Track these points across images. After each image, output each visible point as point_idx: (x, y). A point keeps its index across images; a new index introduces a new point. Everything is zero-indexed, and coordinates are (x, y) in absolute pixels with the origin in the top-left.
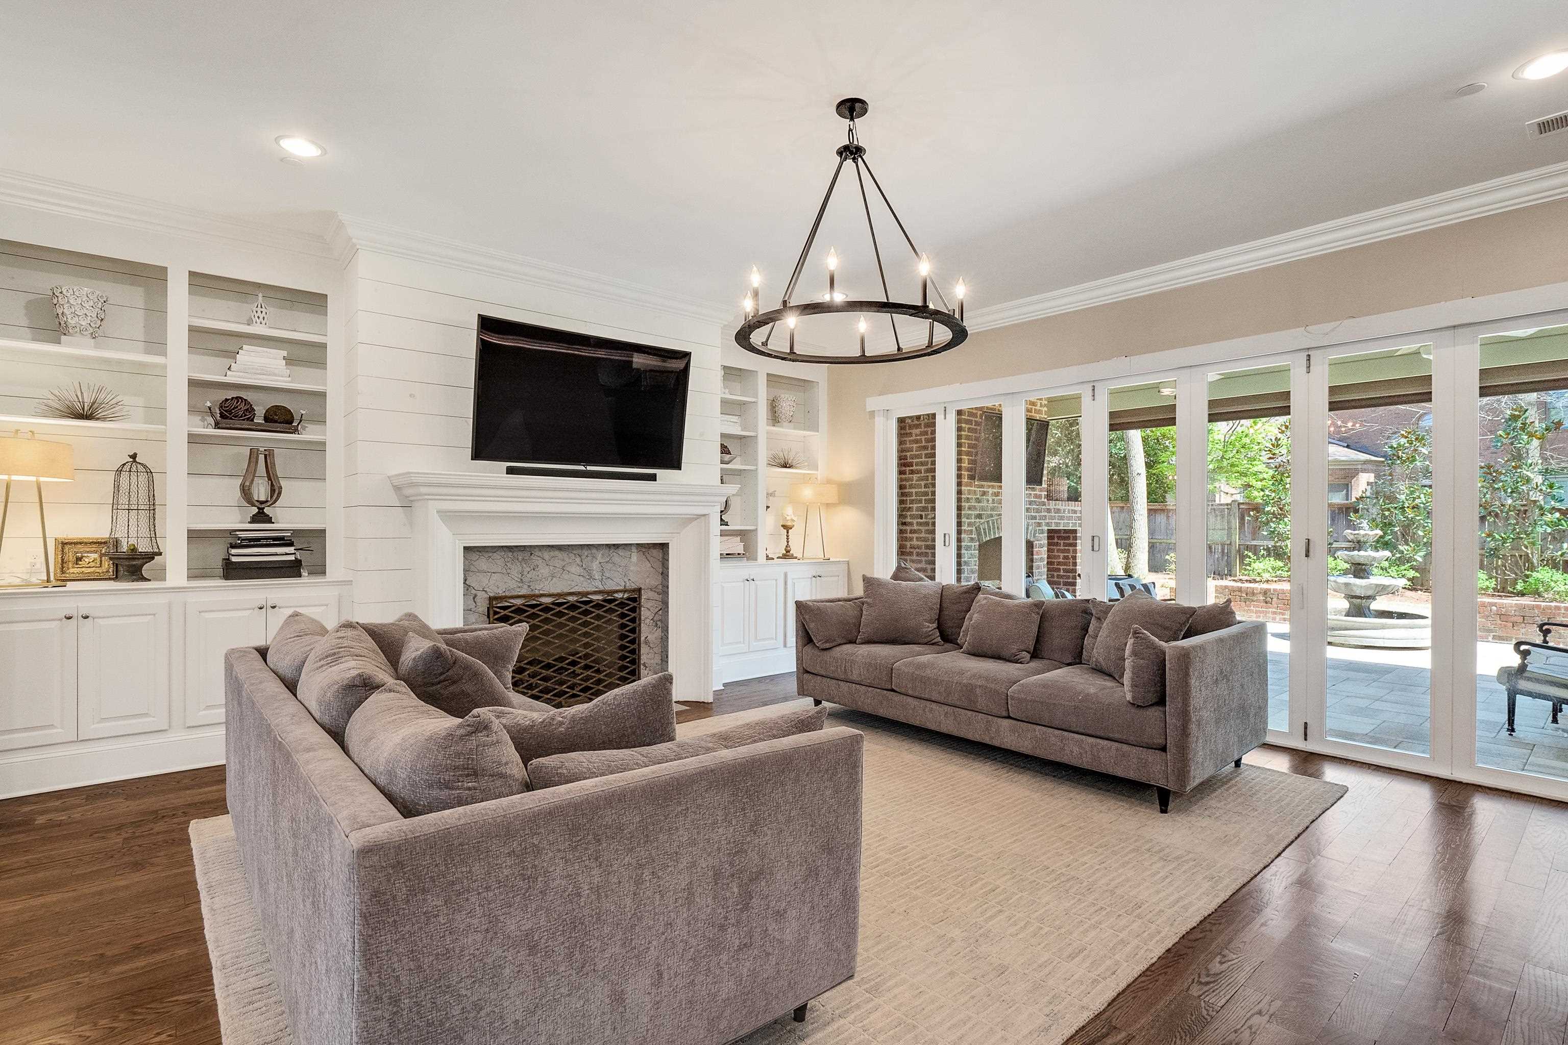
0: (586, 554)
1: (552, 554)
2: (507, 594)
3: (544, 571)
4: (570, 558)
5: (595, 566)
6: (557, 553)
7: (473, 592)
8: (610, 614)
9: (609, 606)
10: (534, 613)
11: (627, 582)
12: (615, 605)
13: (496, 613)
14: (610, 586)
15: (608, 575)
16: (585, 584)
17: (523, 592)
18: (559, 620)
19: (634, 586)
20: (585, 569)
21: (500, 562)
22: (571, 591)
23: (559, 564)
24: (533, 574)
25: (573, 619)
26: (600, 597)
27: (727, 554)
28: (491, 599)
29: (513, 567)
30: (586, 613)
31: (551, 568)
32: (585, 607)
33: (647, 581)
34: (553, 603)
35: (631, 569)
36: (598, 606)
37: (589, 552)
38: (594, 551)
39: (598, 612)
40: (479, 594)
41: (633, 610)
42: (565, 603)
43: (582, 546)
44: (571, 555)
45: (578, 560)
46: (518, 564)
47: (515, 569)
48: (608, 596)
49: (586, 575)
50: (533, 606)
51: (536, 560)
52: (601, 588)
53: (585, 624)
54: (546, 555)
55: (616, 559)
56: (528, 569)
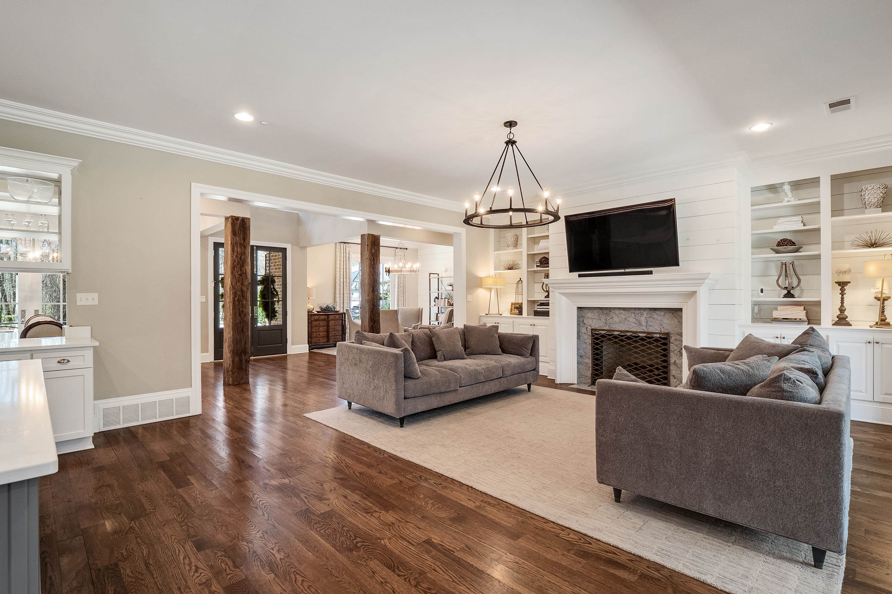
0: (637, 312)
1: (620, 312)
2: (600, 328)
3: (616, 319)
4: (629, 314)
5: (643, 319)
6: (622, 311)
7: (586, 326)
8: (650, 345)
9: (649, 340)
10: (609, 338)
11: (662, 329)
12: (653, 340)
13: (594, 336)
14: (651, 330)
15: (650, 324)
16: (637, 328)
17: (606, 328)
18: (622, 343)
19: (666, 331)
20: (637, 320)
21: (597, 314)
22: (630, 330)
23: (623, 316)
24: (611, 321)
25: (629, 344)
26: (658, 335)
27: (783, 319)
28: (592, 329)
29: (602, 317)
30: (636, 342)
31: (620, 318)
32: (635, 339)
33: (676, 329)
34: (646, 337)
35: (665, 322)
36: (642, 339)
37: (639, 312)
38: (642, 311)
39: (643, 342)
40: (588, 327)
41: (665, 344)
42: (625, 336)
43: (635, 309)
44: (629, 312)
45: (633, 315)
46: (604, 316)
47: (603, 318)
48: (648, 335)
49: (637, 323)
50: (622, 336)
51: (612, 314)
52: (646, 330)
53: (636, 347)
54: (617, 312)
55: (655, 316)
56: (609, 318)
